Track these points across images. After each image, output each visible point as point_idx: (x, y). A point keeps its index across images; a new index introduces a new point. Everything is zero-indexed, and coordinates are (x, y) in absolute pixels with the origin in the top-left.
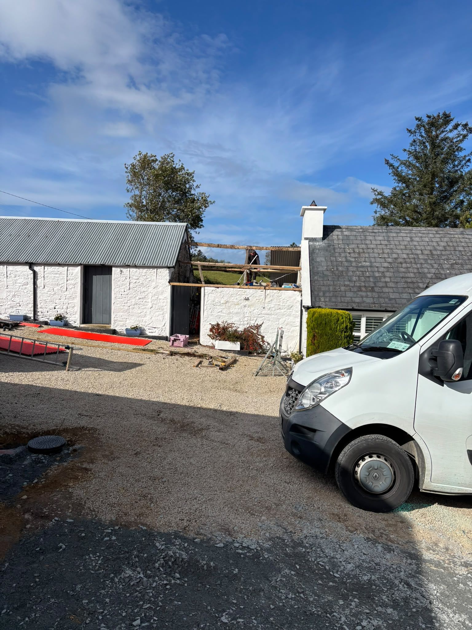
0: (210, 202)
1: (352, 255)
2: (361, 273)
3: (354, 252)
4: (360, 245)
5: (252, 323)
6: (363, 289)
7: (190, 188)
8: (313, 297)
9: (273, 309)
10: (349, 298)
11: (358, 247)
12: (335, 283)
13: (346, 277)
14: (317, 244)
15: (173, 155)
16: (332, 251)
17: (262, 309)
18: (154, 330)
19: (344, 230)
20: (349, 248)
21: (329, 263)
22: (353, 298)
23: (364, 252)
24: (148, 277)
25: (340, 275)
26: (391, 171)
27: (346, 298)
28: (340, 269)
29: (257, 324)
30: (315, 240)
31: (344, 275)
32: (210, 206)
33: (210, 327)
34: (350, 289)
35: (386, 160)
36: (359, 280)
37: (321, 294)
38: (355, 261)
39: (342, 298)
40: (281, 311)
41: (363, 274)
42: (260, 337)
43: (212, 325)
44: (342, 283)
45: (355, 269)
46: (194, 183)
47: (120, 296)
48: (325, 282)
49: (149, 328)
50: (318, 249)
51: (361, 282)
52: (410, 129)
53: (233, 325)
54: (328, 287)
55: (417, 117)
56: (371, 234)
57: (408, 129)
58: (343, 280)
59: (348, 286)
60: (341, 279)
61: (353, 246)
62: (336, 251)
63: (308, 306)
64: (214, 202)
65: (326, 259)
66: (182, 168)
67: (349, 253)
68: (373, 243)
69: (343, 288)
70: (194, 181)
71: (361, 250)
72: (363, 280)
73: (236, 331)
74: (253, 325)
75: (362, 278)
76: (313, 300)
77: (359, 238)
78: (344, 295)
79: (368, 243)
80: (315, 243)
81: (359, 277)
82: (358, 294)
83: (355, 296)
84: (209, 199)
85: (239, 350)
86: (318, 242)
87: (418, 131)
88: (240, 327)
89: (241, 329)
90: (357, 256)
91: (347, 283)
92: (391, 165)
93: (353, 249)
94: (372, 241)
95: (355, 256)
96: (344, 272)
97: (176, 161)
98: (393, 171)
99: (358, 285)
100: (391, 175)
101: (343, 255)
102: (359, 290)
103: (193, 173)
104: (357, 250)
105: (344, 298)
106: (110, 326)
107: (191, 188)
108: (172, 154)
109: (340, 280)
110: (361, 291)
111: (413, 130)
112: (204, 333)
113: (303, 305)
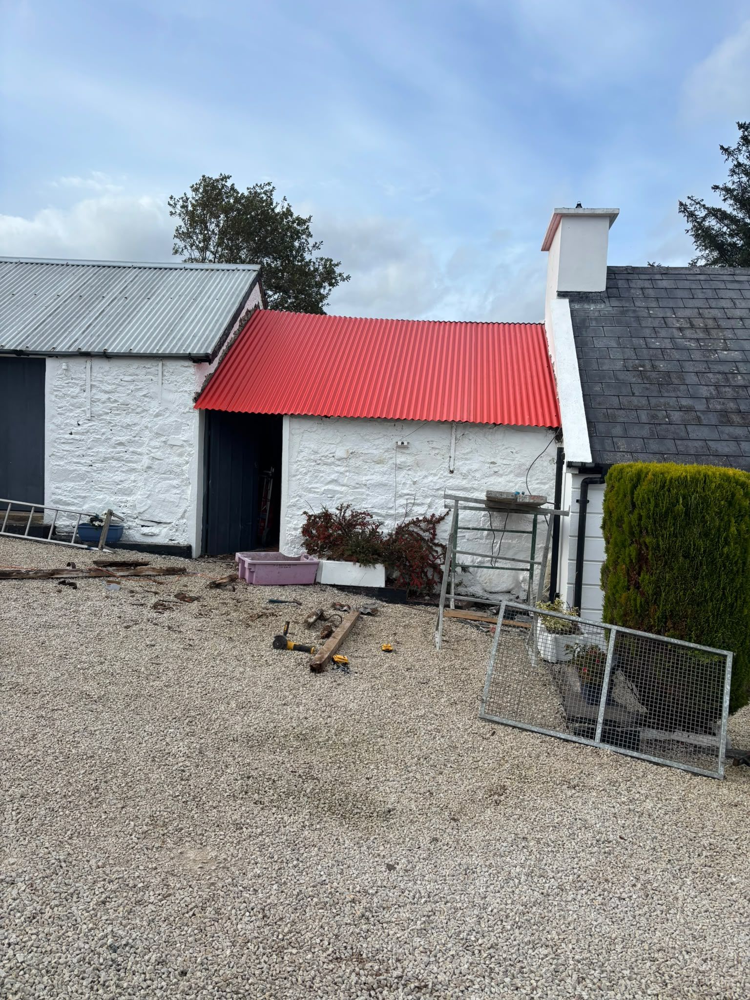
0: (340, 275)
1: (688, 333)
2: (720, 376)
3: (692, 326)
4: (706, 311)
5: (419, 512)
6: (736, 418)
7: (302, 249)
8: (596, 440)
9: (478, 475)
10: (700, 443)
11: (700, 314)
12: (653, 401)
13: (682, 387)
14: (592, 307)
15: (271, 188)
16: (634, 324)
17: (447, 473)
18: (155, 530)
19: (658, 277)
20: (678, 319)
21: (630, 353)
22: (710, 443)
23: (719, 327)
24: (141, 384)
25: (665, 381)
26: (690, 226)
27: (690, 443)
28: (662, 366)
29: (433, 515)
30: (587, 297)
31: (676, 381)
32: (341, 283)
33: (304, 521)
34: (699, 418)
35: (681, 204)
36: (719, 395)
37: (618, 430)
38: (700, 348)
39: (678, 442)
40: (500, 480)
41: (727, 380)
42: (439, 549)
43: (310, 517)
44: (672, 402)
45: (701, 367)
46: (310, 240)
47: (68, 436)
48: (624, 400)
49: (143, 523)
50: (596, 319)
51: (726, 401)
52: (726, 147)
53: (368, 519)
54: (634, 413)
55: (742, 122)
56: (729, 286)
57: (722, 147)
58: (673, 394)
59: (689, 409)
60: (668, 391)
61: (688, 313)
62: (644, 324)
63: (583, 464)
64: (348, 277)
65: (619, 344)
66: (288, 213)
67: (680, 329)
68: (738, 305)
69: (676, 416)
70: (310, 235)
71: (711, 323)
72: (729, 396)
73: (374, 532)
74: (421, 518)
75: (727, 389)
76: (598, 447)
77: (700, 295)
78: (683, 434)
79: (725, 306)
80: (586, 306)
81: (717, 386)
82: (722, 432)
83: (715, 436)
84: (338, 270)
85: (383, 585)
86: (594, 302)
87: (744, 148)
88: (387, 522)
89: (387, 529)
90: (701, 335)
91: (684, 402)
92: (691, 215)
93: (689, 319)
94: (737, 302)
95: (696, 336)
96: (673, 376)
97: (277, 198)
98: (694, 226)
99: (719, 407)
100: (690, 233)
101: (663, 333)
102: (724, 420)
103: (309, 219)
104: (699, 323)
105: (685, 442)
106: (42, 518)
107: (304, 249)
108: (269, 184)
109: (666, 394)
110: (730, 423)
111: (734, 146)
112: (289, 538)
113: (567, 459)
